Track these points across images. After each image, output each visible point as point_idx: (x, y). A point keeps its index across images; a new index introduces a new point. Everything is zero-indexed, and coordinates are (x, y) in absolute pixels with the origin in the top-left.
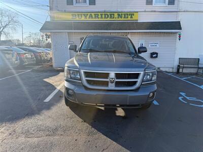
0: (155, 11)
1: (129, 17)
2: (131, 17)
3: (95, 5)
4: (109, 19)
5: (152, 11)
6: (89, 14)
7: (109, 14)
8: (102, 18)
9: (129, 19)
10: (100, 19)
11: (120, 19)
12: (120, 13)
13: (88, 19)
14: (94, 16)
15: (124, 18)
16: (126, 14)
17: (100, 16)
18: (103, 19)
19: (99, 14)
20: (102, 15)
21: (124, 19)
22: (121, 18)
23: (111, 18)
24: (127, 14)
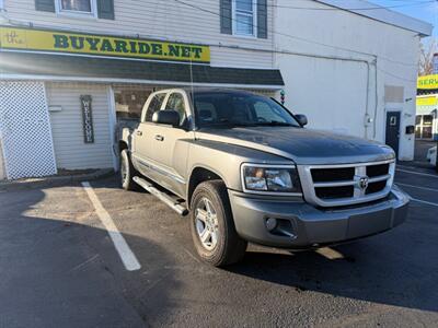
0: (237, 48)
1: (193, 54)
2: (197, 56)
3: (113, 19)
4: (149, 55)
5: (232, 47)
6: (102, 39)
7: (149, 43)
8: (134, 51)
9: (192, 58)
10: (129, 54)
11: (174, 57)
12: (174, 45)
13: (99, 51)
14: (114, 46)
15: (183, 55)
16: (187, 48)
17: (129, 47)
18: (137, 55)
19: (127, 41)
20: (133, 44)
21: (184, 58)
22: (177, 55)
23: (154, 53)
24: (189, 49)
